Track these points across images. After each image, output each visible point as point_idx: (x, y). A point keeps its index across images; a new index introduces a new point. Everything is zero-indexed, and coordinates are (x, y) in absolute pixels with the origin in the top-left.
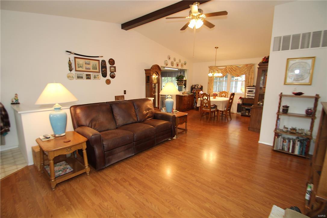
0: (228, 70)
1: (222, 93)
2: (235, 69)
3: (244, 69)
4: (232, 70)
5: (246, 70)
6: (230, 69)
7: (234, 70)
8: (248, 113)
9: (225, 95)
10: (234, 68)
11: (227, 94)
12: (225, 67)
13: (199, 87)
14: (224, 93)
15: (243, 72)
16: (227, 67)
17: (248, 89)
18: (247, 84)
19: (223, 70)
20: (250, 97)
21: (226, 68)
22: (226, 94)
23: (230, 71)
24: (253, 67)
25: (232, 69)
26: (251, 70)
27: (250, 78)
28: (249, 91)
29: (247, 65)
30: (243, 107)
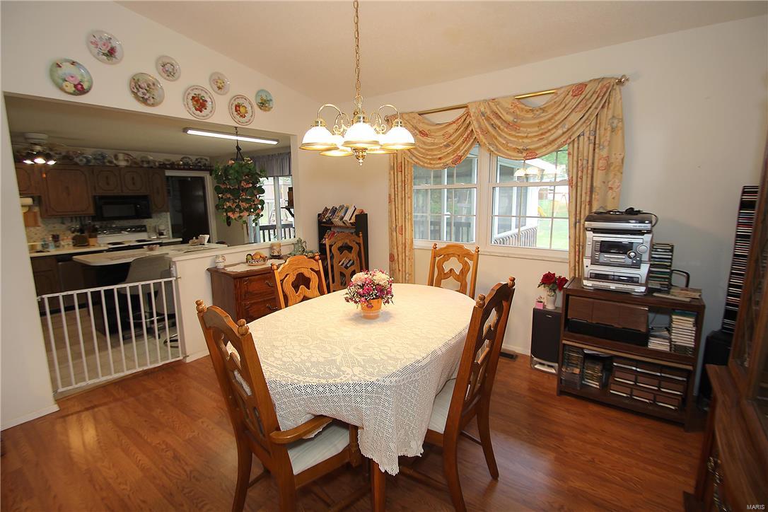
0: (475, 126)
1: (447, 257)
2: (509, 118)
3: (565, 113)
4: (497, 122)
5: (575, 117)
6: (488, 119)
7: (508, 124)
8: (599, 379)
9: (461, 266)
10: (504, 109)
11: (471, 263)
12: (462, 111)
13: (347, 218)
14: (453, 255)
15: (560, 132)
16: (472, 110)
17: (595, 230)
18: (586, 198)
19: (451, 129)
20: (613, 286)
21: (468, 114)
22: (466, 264)
23: (486, 132)
24: (617, 93)
25: (499, 117)
26: (606, 115)
27: (600, 163)
28: (606, 247)
29: (581, 87)
30: (564, 345)
